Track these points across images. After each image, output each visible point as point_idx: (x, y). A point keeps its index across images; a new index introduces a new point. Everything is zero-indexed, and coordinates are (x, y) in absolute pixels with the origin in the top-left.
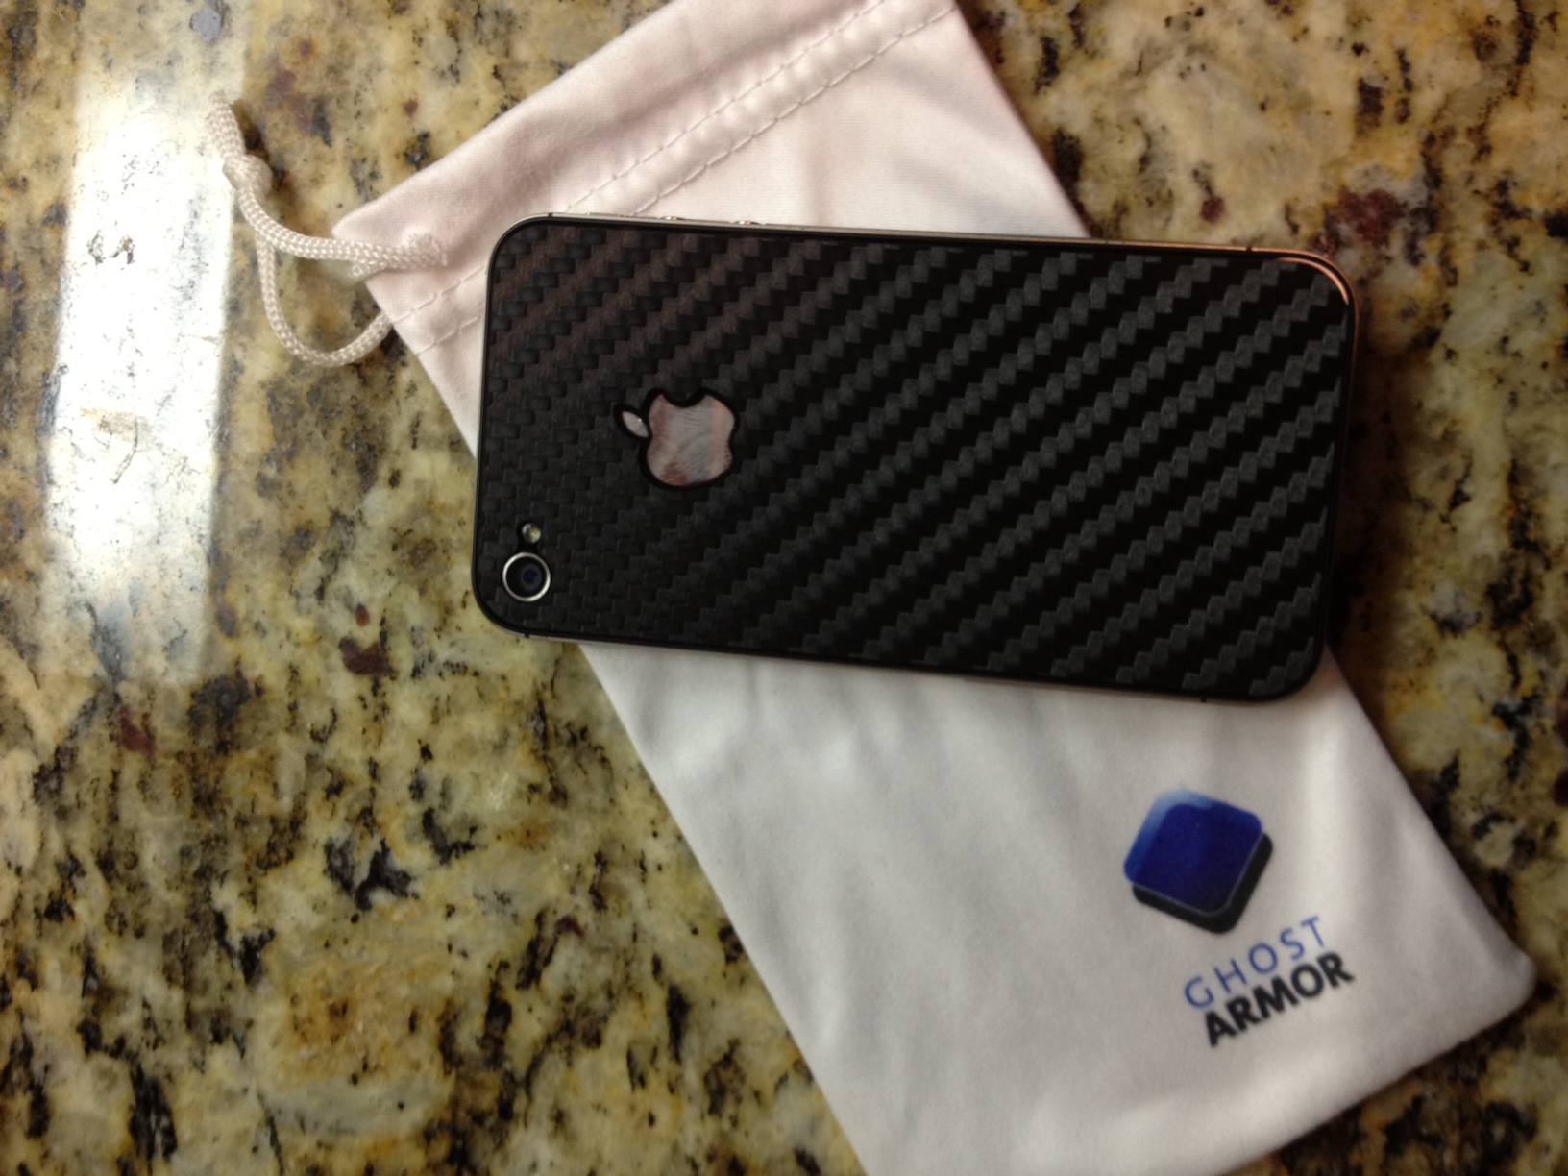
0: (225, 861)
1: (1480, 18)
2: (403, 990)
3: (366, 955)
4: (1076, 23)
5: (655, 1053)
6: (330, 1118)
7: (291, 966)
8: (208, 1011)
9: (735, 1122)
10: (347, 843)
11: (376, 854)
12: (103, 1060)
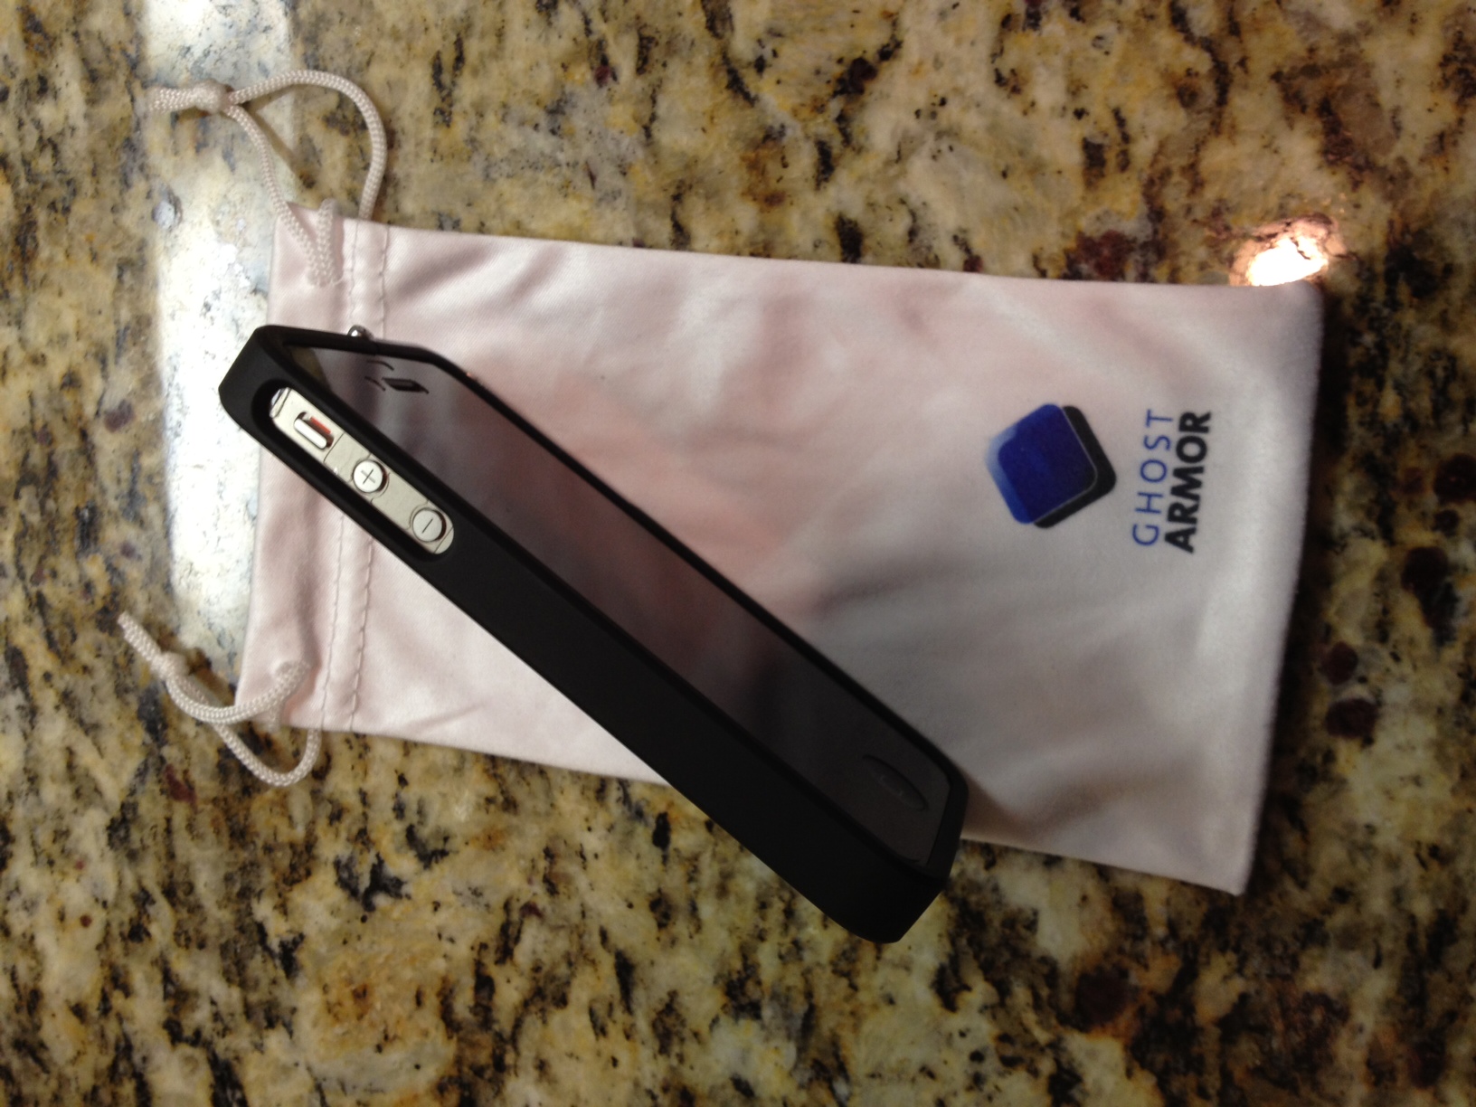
0: (259, 882)
1: (1180, 71)
2: (408, 974)
3: (376, 948)
4: (843, 125)
5: (611, 1006)
6: (364, 1081)
7: (320, 962)
8: (260, 1003)
9: (681, 1058)
10: (351, 859)
11: (374, 866)
12: (185, 1049)
